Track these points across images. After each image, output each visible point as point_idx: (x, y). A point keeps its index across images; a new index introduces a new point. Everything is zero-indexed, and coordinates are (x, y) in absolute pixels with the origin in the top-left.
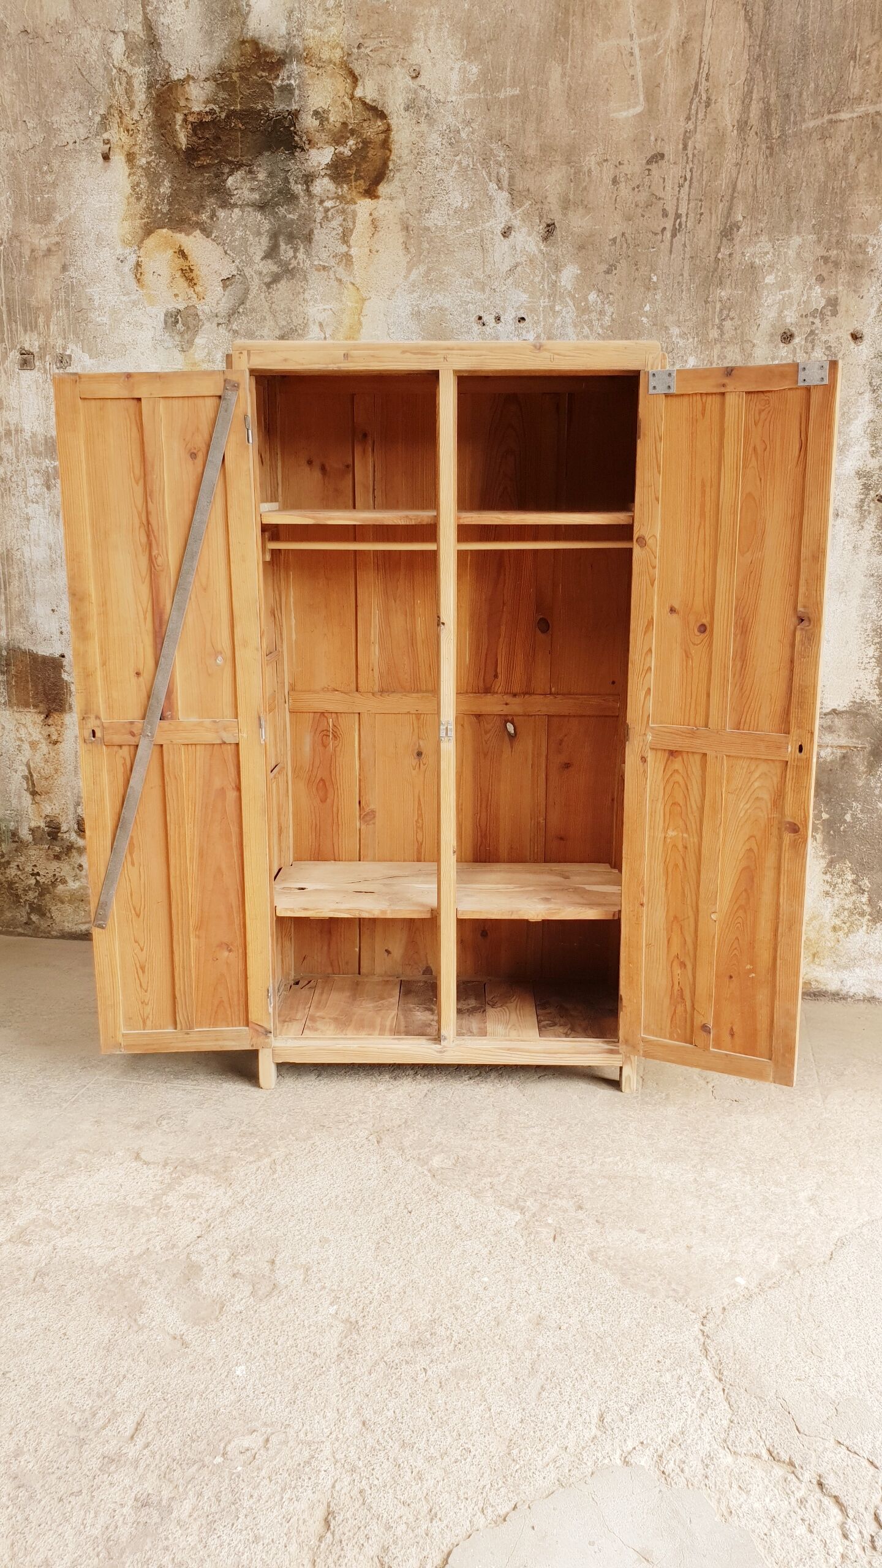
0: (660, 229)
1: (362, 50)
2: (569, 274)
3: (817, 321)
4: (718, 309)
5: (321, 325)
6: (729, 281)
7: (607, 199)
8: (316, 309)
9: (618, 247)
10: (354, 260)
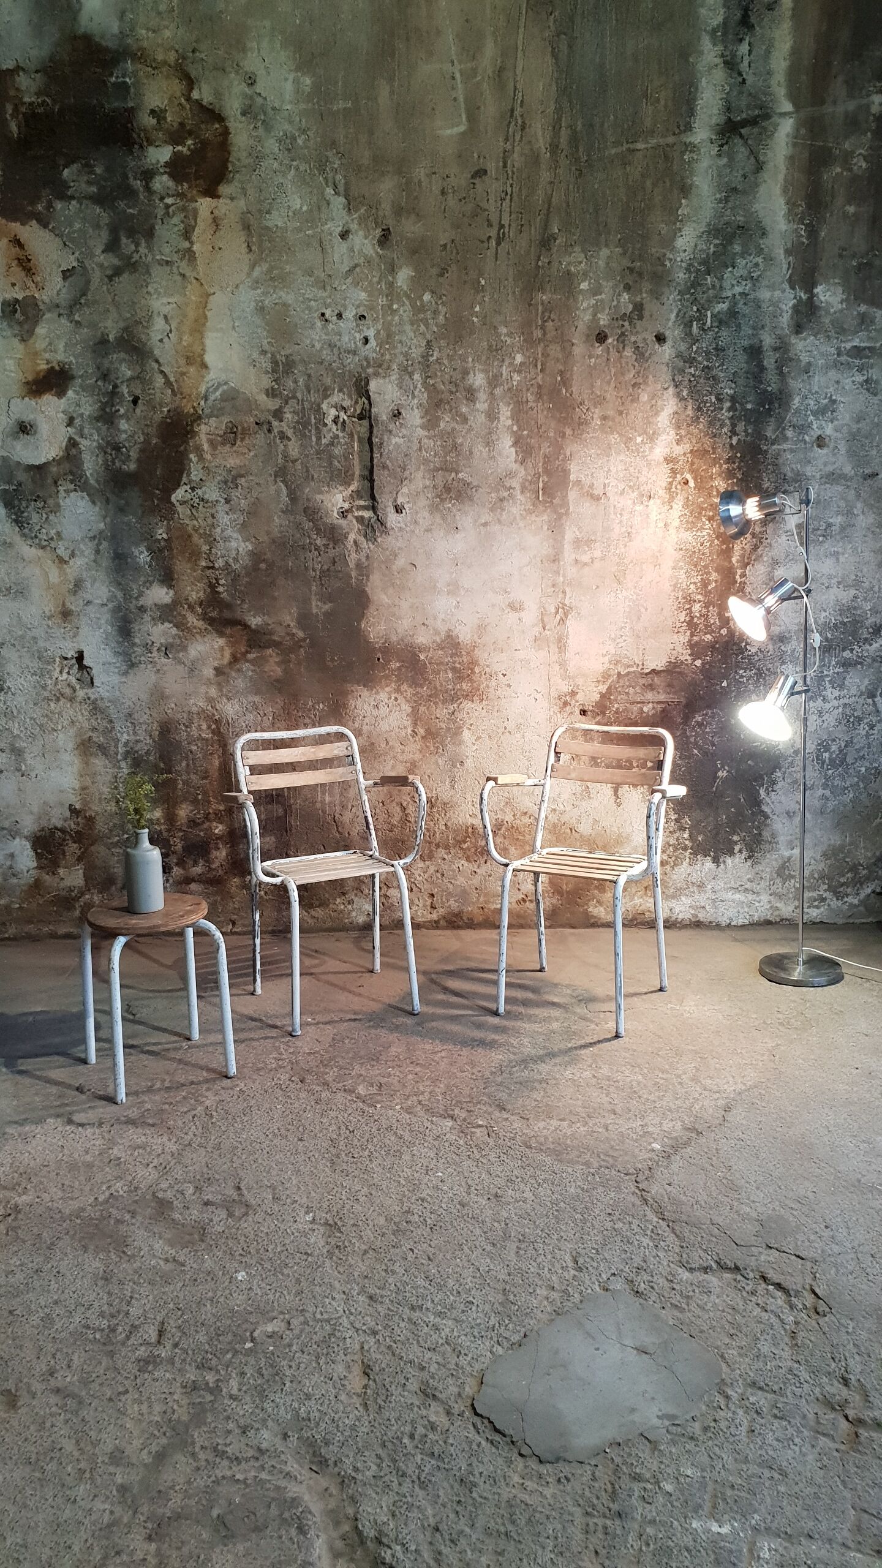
0: (485, 238)
1: (198, 54)
2: (404, 276)
3: (626, 324)
4: (540, 311)
5: (166, 317)
6: (548, 286)
7: (437, 208)
8: (161, 301)
9: (448, 253)
10: (197, 256)
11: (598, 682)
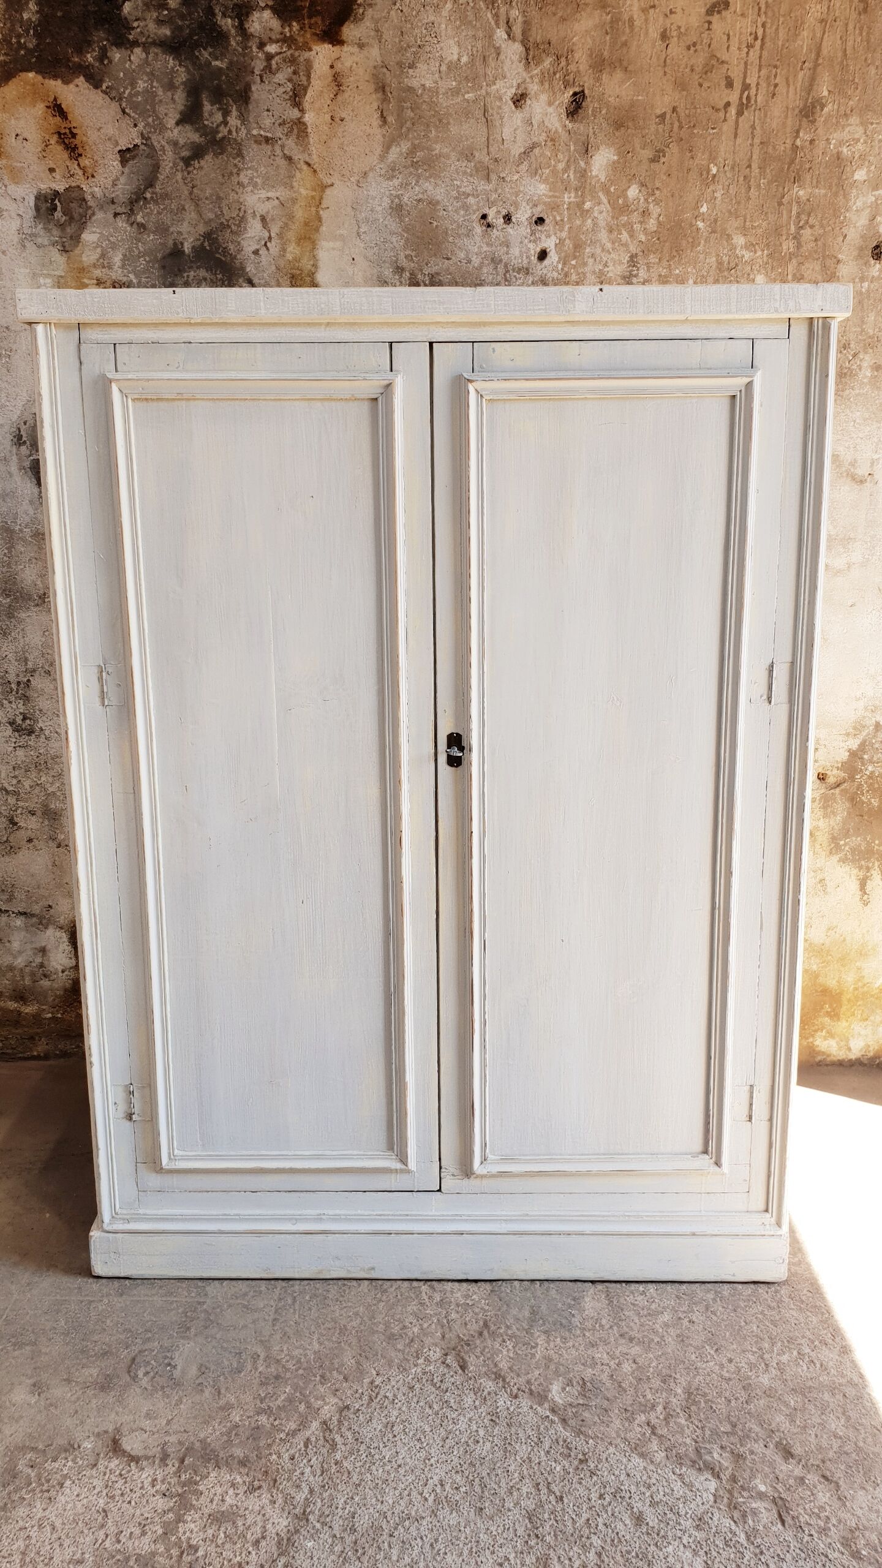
0: (721, 105)
2: (602, 160)
4: (794, 212)
5: (263, 219)
6: (808, 176)
7: (654, 59)
8: (258, 196)
9: (667, 127)
10: (309, 130)
11: (848, 734)
